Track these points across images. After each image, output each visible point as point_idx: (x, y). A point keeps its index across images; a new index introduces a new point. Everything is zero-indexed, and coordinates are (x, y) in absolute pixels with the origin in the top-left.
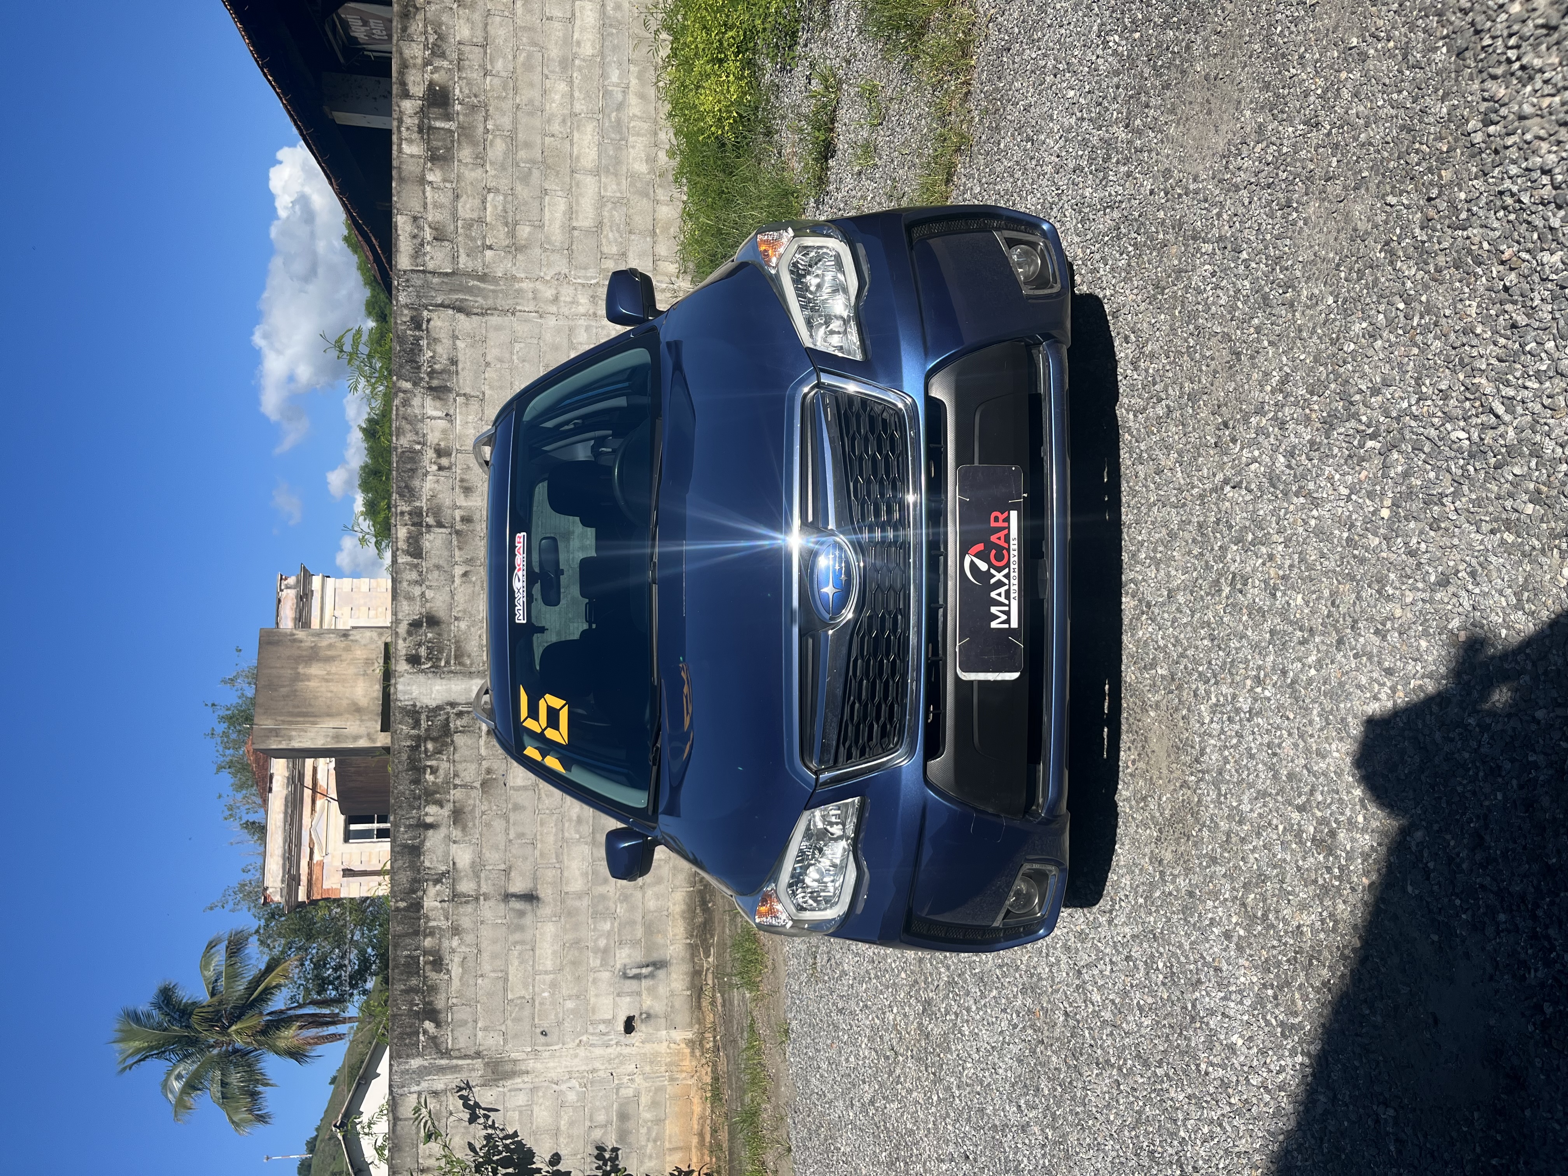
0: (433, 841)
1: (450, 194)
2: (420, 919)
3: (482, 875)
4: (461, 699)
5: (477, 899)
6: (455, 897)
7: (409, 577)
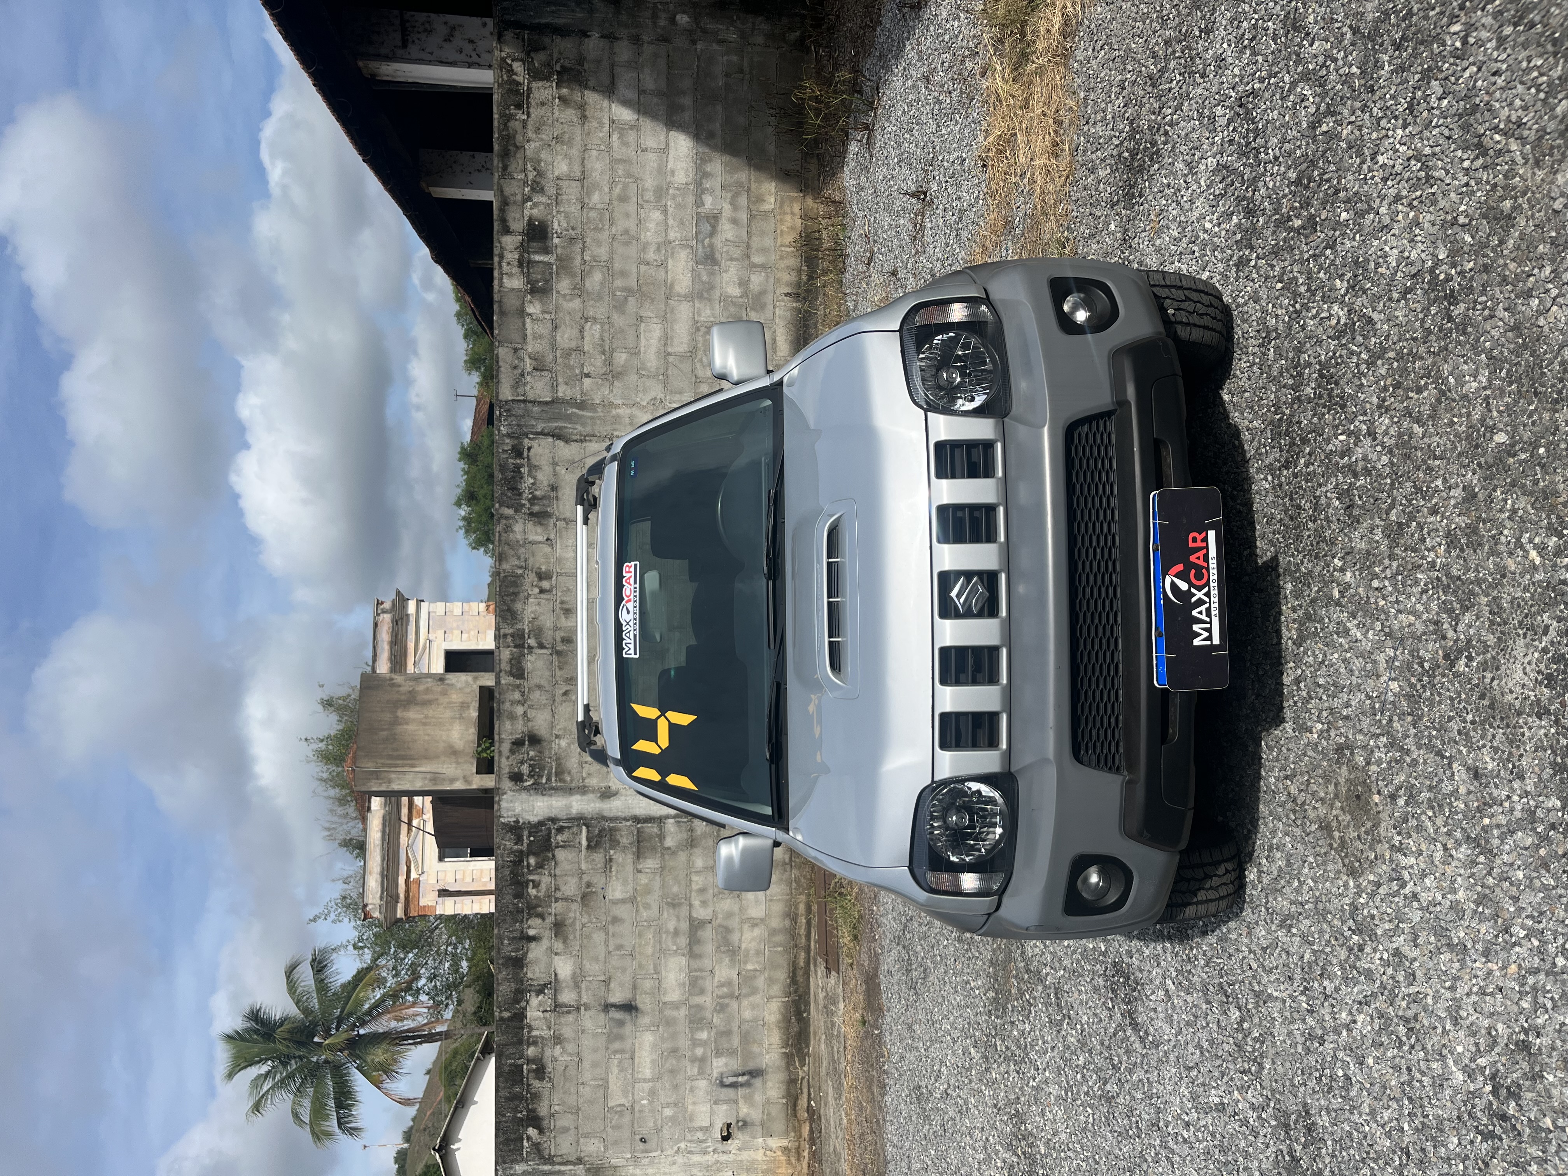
0: (536, 952)
1: (549, 325)
2: (523, 1028)
3: (583, 986)
4: (562, 815)
5: (578, 1009)
6: (557, 1007)
7: (511, 698)
